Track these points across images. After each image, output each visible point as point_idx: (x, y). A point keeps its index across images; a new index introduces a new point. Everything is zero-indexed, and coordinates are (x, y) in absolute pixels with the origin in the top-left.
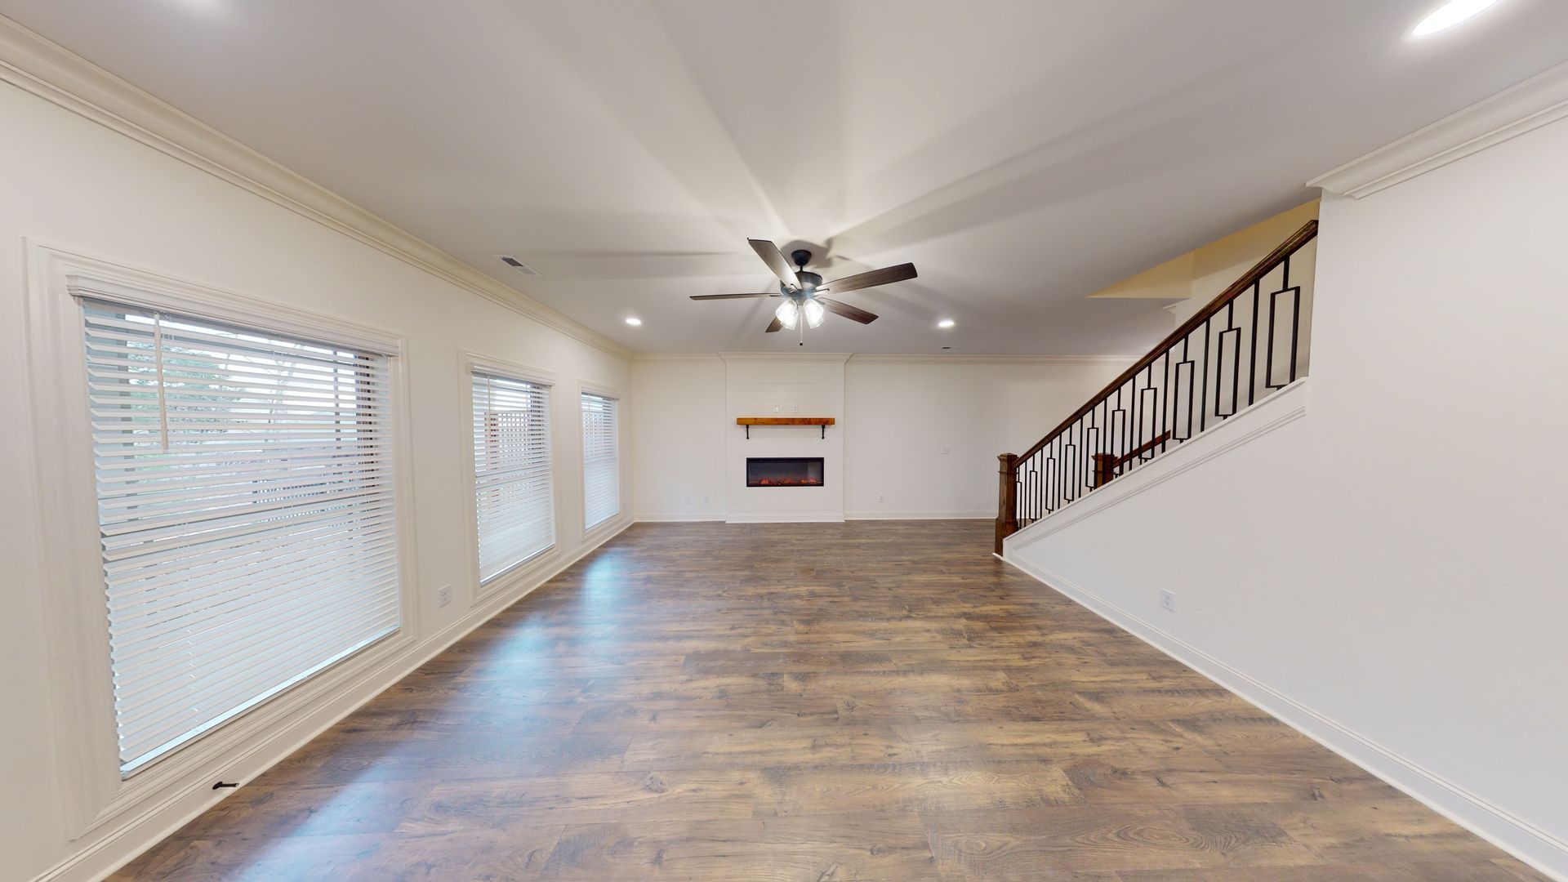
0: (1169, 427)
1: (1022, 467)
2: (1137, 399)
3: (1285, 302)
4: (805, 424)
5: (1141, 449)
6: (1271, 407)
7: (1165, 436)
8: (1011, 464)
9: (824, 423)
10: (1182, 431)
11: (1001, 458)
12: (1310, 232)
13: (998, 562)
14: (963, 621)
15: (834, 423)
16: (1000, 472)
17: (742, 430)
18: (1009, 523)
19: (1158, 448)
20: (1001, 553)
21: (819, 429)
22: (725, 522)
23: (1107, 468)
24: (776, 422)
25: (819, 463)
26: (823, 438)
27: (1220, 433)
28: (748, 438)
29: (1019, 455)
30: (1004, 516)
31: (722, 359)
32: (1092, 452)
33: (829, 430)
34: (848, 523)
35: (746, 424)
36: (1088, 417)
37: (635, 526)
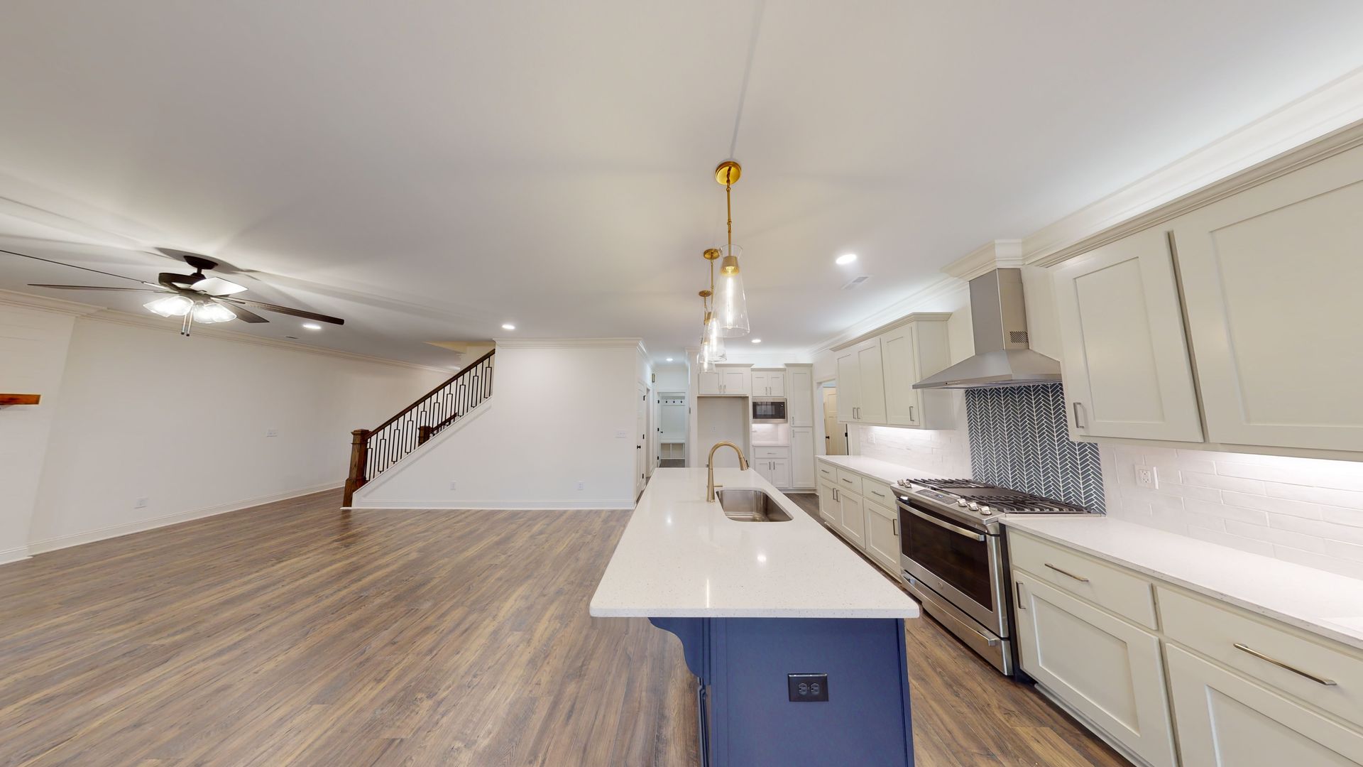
0: (457, 411)
1: (374, 438)
2: (432, 408)
3: (489, 370)
5: (446, 421)
6: (485, 404)
7: (455, 415)
8: (362, 438)
10: (461, 413)
11: (354, 433)
12: (493, 352)
13: (347, 511)
16: (353, 443)
18: (358, 478)
19: (452, 420)
20: (350, 506)
23: (426, 433)
27: (473, 413)
29: (371, 430)
30: (355, 476)
32: (418, 426)
36: (408, 415)
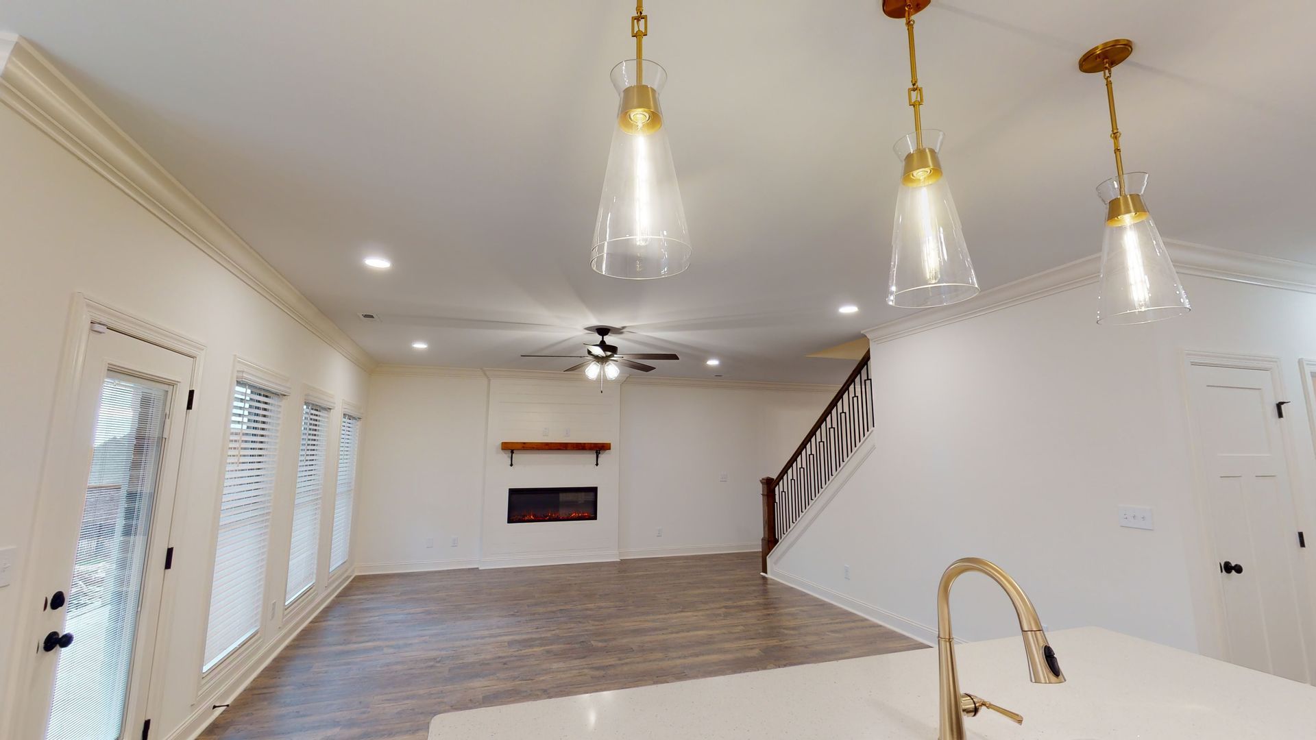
1: (777, 489)
3: (868, 383)
4: (579, 449)
8: (770, 486)
9: (599, 449)
11: (763, 482)
13: (764, 578)
14: (724, 610)
15: (610, 449)
16: (763, 495)
17: (505, 457)
18: (771, 541)
20: (766, 573)
21: (592, 456)
22: (478, 568)
24: (547, 447)
25: (592, 494)
26: (597, 465)
28: (511, 465)
29: (775, 477)
30: (767, 536)
31: (485, 374)
33: (604, 457)
34: (623, 562)
35: (511, 448)
37: (359, 579)
